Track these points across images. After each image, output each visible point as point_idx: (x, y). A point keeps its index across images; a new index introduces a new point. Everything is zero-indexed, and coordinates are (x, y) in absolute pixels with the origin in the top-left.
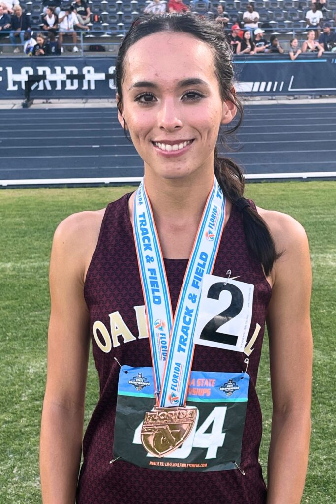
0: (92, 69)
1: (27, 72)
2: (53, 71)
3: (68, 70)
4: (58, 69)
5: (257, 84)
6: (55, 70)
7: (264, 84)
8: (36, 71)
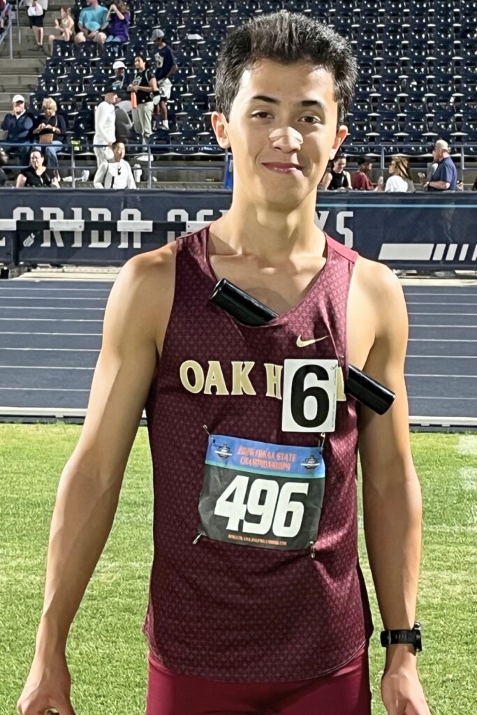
0: (137, 213)
1: (23, 215)
2: (69, 215)
3: (95, 214)
4: (78, 212)
5: (441, 247)
6: (73, 213)
7: (453, 248)
8: (39, 214)
